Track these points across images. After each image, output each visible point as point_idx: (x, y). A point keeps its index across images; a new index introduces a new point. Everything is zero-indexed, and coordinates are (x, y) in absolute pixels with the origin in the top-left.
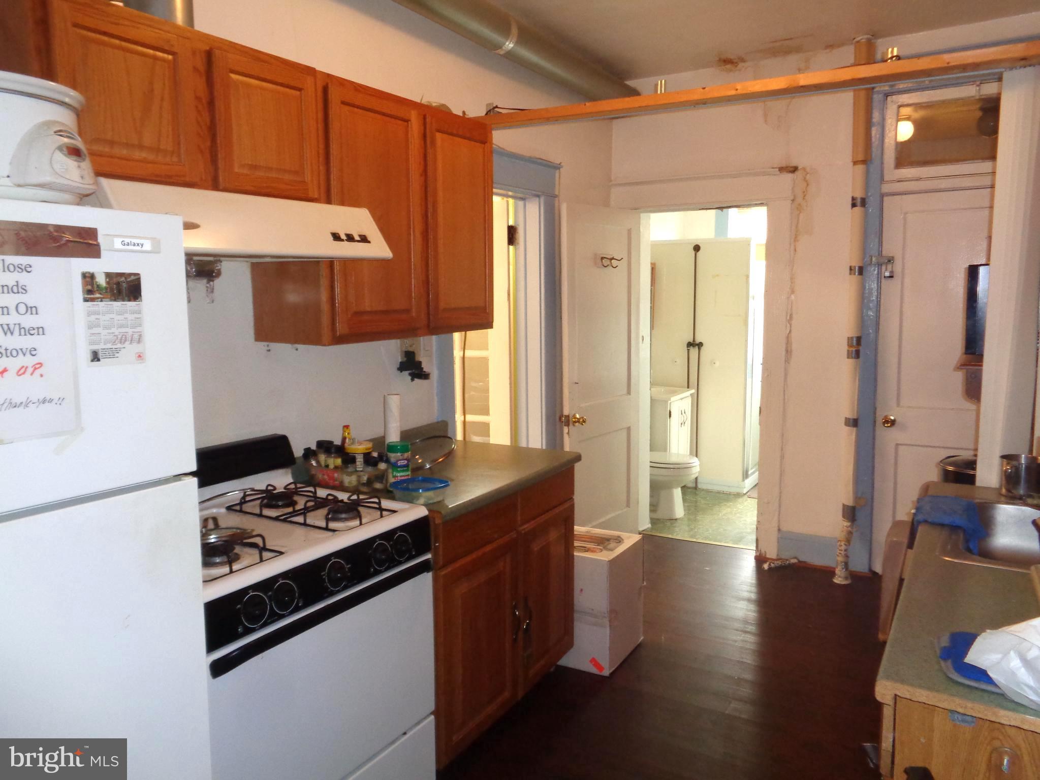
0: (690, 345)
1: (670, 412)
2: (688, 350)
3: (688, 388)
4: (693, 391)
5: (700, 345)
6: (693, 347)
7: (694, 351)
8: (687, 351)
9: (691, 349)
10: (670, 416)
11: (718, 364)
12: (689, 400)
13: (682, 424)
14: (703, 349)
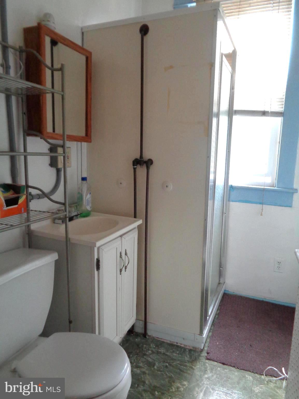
0: (137, 162)
1: (98, 261)
2: (135, 169)
3: (135, 217)
4: (140, 222)
5: (149, 163)
6: (140, 165)
7: (142, 171)
8: (133, 170)
9: (138, 168)
10: (98, 268)
11: (171, 187)
12: (135, 235)
13: (121, 271)
14: (152, 168)
